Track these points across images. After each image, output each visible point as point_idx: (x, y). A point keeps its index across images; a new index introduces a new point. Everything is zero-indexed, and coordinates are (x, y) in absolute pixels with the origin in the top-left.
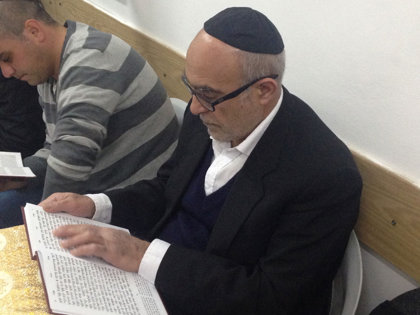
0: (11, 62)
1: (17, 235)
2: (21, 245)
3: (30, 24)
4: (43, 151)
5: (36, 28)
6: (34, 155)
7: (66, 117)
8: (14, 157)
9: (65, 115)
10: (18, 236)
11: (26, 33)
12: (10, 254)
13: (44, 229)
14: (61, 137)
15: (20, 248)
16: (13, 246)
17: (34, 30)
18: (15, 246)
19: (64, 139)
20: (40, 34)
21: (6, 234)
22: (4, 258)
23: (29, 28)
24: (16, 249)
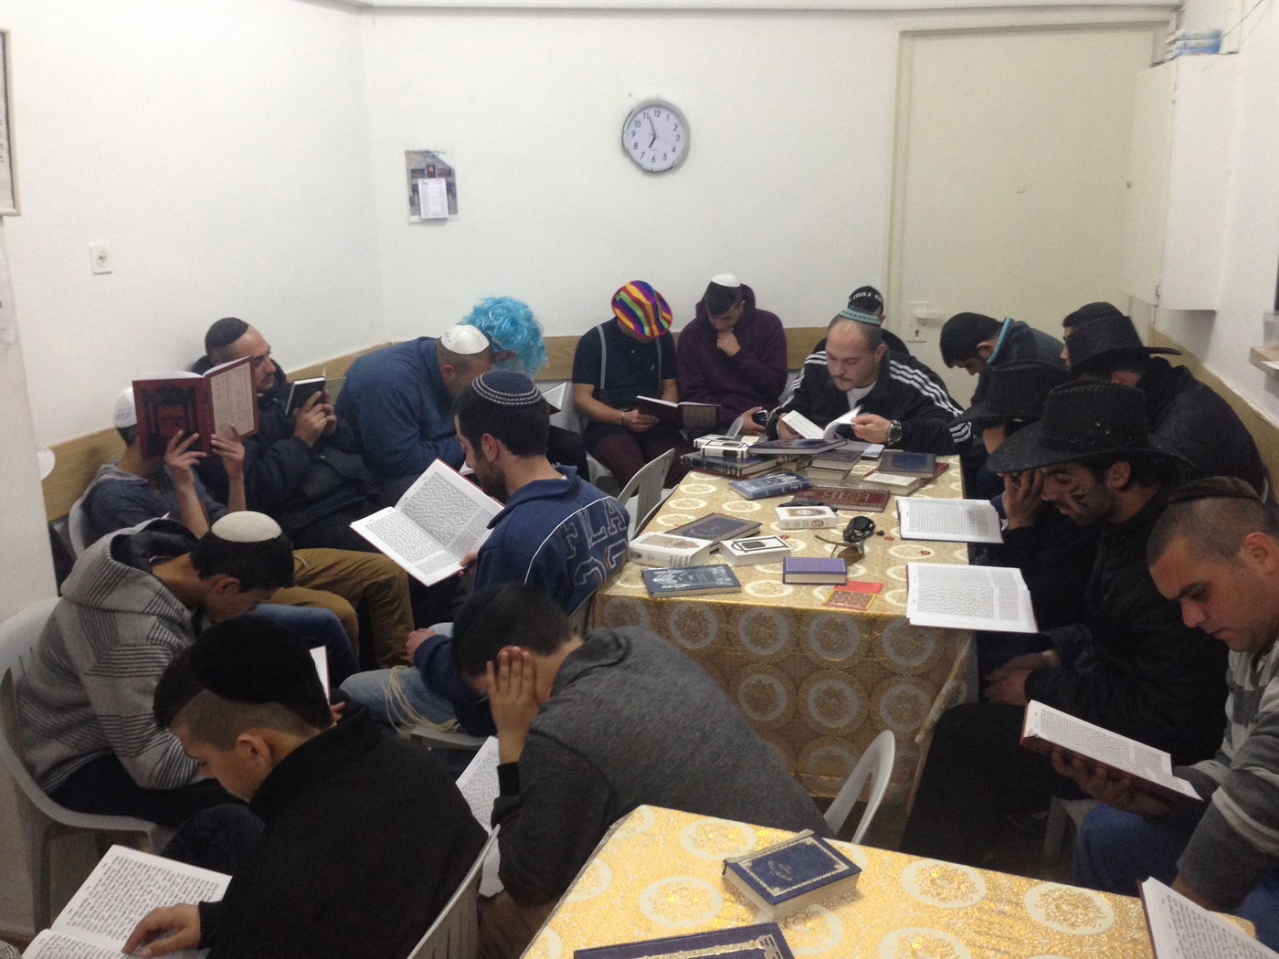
0: (1205, 601)
1: (1135, 914)
2: (1136, 936)
3: (1255, 540)
4: (1214, 765)
5: (1263, 549)
6: (1192, 767)
7: (1267, 733)
8: (1158, 757)
9: (1267, 729)
10: (1135, 917)
11: (1243, 554)
12: (1116, 945)
13: (1180, 931)
14: (1251, 768)
15: (1134, 941)
16: (1123, 931)
17: (1260, 552)
18: (1127, 934)
19: (1256, 773)
20: (1269, 561)
21: (1116, 906)
22: (1104, 948)
23: (1251, 547)
24: (1128, 939)
